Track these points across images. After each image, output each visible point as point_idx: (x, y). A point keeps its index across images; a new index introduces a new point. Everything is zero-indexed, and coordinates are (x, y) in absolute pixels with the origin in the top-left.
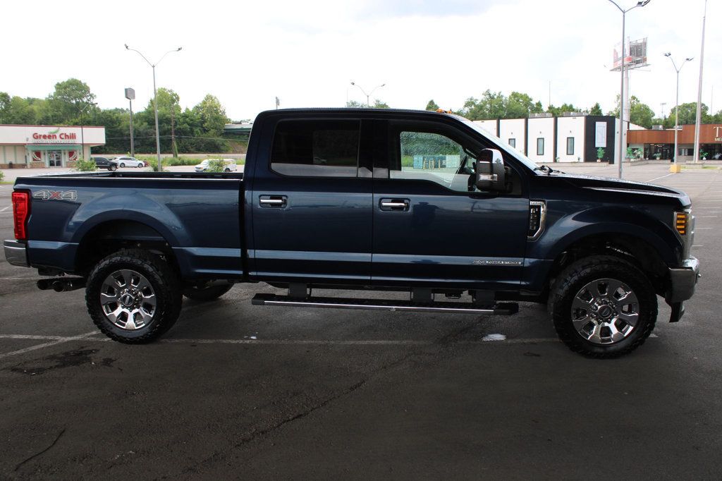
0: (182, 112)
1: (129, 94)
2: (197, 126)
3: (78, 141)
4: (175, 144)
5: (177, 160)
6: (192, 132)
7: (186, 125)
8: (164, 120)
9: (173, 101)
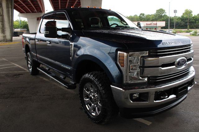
0: (193, 16)
1: (175, 11)
2: (197, 20)
3: (157, 25)
4: (188, 26)
5: (188, 31)
6: (195, 22)
7: (194, 20)
8: (187, 19)
9: (190, 13)
